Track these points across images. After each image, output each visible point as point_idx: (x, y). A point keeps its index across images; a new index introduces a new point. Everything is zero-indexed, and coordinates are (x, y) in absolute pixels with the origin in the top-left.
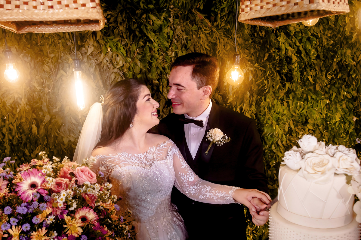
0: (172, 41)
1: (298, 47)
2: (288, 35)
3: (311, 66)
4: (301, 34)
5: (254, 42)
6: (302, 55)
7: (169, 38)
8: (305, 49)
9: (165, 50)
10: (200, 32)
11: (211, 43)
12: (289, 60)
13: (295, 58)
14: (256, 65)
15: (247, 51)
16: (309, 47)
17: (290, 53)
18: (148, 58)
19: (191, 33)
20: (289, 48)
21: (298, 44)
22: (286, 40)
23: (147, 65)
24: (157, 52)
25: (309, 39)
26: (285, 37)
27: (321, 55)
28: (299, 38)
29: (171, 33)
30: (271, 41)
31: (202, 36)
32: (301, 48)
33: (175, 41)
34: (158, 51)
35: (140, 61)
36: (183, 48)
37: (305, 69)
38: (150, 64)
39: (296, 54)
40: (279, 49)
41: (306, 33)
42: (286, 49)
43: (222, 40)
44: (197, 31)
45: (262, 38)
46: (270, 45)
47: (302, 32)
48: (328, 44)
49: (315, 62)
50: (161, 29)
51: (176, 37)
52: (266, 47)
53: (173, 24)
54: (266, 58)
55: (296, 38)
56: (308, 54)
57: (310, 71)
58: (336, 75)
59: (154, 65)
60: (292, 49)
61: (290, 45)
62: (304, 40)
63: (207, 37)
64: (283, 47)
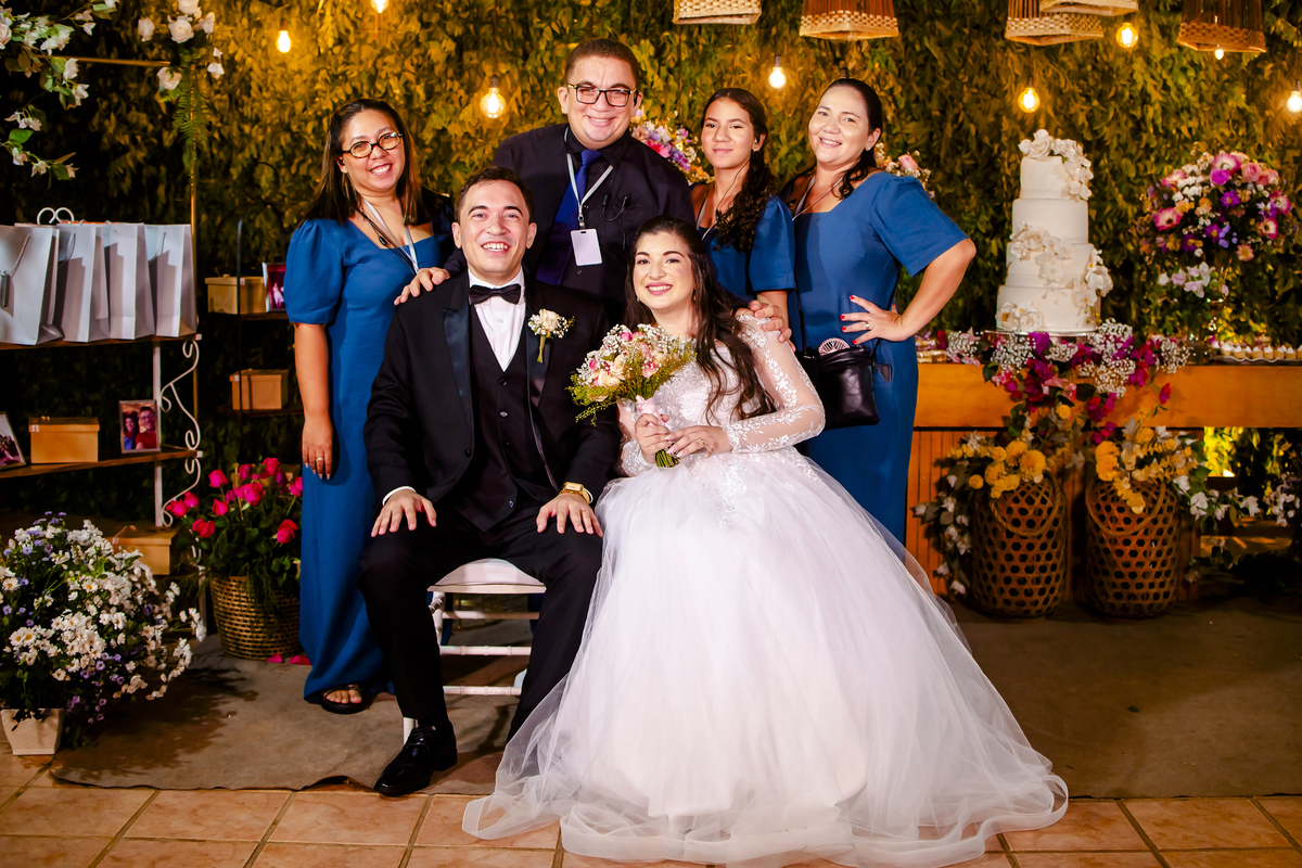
0: (965, 61)
1: (1165, 81)
2: (1148, 61)
3: (1189, 111)
4: (1170, 62)
5: (1094, 68)
6: (1172, 94)
7: (960, 55)
8: (1176, 84)
9: (953, 71)
10: (1009, 50)
11: (1025, 67)
12: (1145, 98)
13: (1156, 96)
14: (1095, 103)
15: (1082, 82)
16: (1182, 81)
17: (1150, 89)
18: (928, 81)
19: (994, 50)
20: (1150, 82)
21: (1165, 76)
22: (1146, 69)
23: (926, 90)
24: (942, 73)
25: (1184, 70)
26: (1145, 65)
27: (1209, 98)
28: (1170, 67)
29: (966, 48)
30: (1118, 69)
31: (1011, 55)
32: (1170, 83)
33: (970, 60)
34: (944, 72)
35: (918, 84)
36: (982, 72)
37: (1177, 114)
38: (931, 88)
39: (1163, 92)
40: (1133, 82)
41: (1180, 60)
42: (1145, 82)
43: (1040, 64)
44: (1004, 49)
45: (1107, 64)
46: (1117, 75)
47: (1173, 59)
48: (1218, 79)
49: (1197, 106)
50: (950, 41)
51: (972, 55)
52: (1112, 78)
53: (969, 36)
54: (1112, 94)
55: (1163, 67)
56: (1180, 90)
57: (1190, 119)
58: (1237, 130)
59: (936, 91)
60: (1154, 83)
61: (1153, 77)
62: (1176, 70)
63: (1020, 60)
64: (1138, 77)
